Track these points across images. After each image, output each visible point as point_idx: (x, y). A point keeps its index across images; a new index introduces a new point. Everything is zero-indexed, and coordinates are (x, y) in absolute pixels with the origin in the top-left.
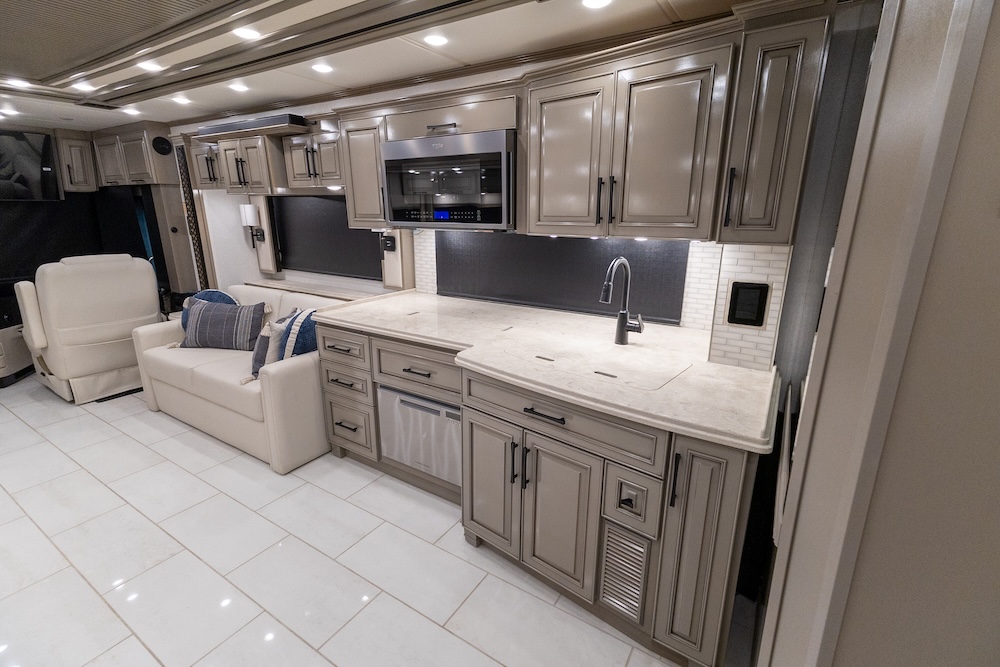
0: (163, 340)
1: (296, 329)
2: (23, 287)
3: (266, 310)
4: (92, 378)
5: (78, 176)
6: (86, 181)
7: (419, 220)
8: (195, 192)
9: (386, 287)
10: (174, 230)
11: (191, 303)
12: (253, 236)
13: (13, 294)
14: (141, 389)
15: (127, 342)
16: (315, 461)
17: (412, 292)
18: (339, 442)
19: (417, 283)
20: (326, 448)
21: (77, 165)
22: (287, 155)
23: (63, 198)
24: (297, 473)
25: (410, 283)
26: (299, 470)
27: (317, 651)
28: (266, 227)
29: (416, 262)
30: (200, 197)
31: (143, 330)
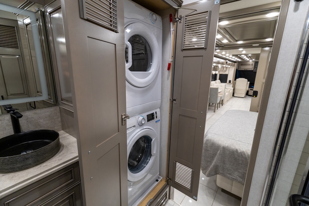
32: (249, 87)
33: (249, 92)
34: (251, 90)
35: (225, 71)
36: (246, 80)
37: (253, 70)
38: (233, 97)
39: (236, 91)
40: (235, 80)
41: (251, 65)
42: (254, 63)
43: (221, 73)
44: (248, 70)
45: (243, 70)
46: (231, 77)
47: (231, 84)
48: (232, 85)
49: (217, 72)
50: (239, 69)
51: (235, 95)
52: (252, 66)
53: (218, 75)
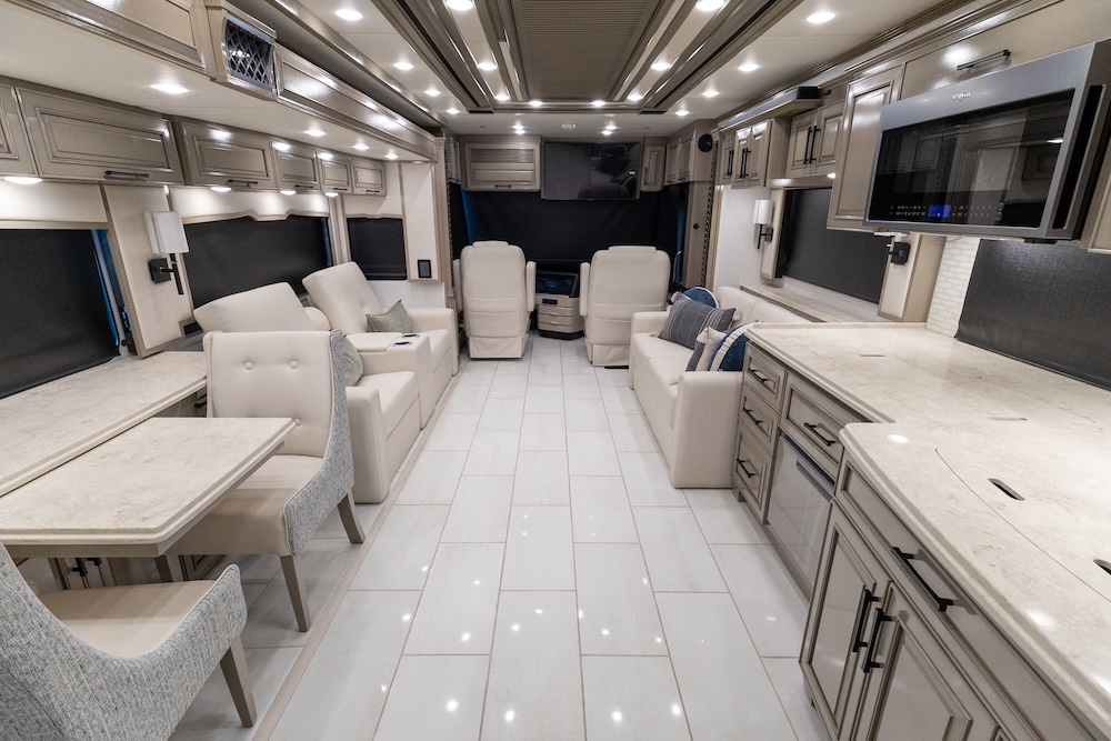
0: (648, 327)
1: (730, 341)
2: (585, 266)
3: (735, 317)
4: (606, 347)
5: (651, 179)
6: (655, 182)
7: (938, 220)
8: (717, 187)
9: (880, 314)
10: (696, 227)
11: (677, 298)
12: (761, 235)
13: (578, 271)
14: (627, 367)
15: (627, 324)
16: (713, 491)
17: (918, 328)
18: (739, 483)
19: (930, 315)
20: (727, 482)
21: (651, 170)
22: (793, 139)
23: (638, 197)
24: (689, 493)
25: (919, 313)
26: (691, 491)
27: (581, 655)
28: (776, 226)
29: (938, 284)
30: (720, 193)
31: (640, 316)
32: (538, 290)
33: (541, 318)
34: (546, 302)
35: (378, 193)
36: (516, 251)
37: (536, 187)
38: (467, 364)
39: (475, 326)
40: (456, 254)
41: (523, 159)
42: (536, 147)
43: (357, 209)
44: (515, 188)
45: (491, 187)
46: (424, 237)
47: (436, 283)
48: (440, 293)
49: (316, 205)
50: (472, 187)
51: (474, 353)
52: (531, 166)
53: (332, 223)
